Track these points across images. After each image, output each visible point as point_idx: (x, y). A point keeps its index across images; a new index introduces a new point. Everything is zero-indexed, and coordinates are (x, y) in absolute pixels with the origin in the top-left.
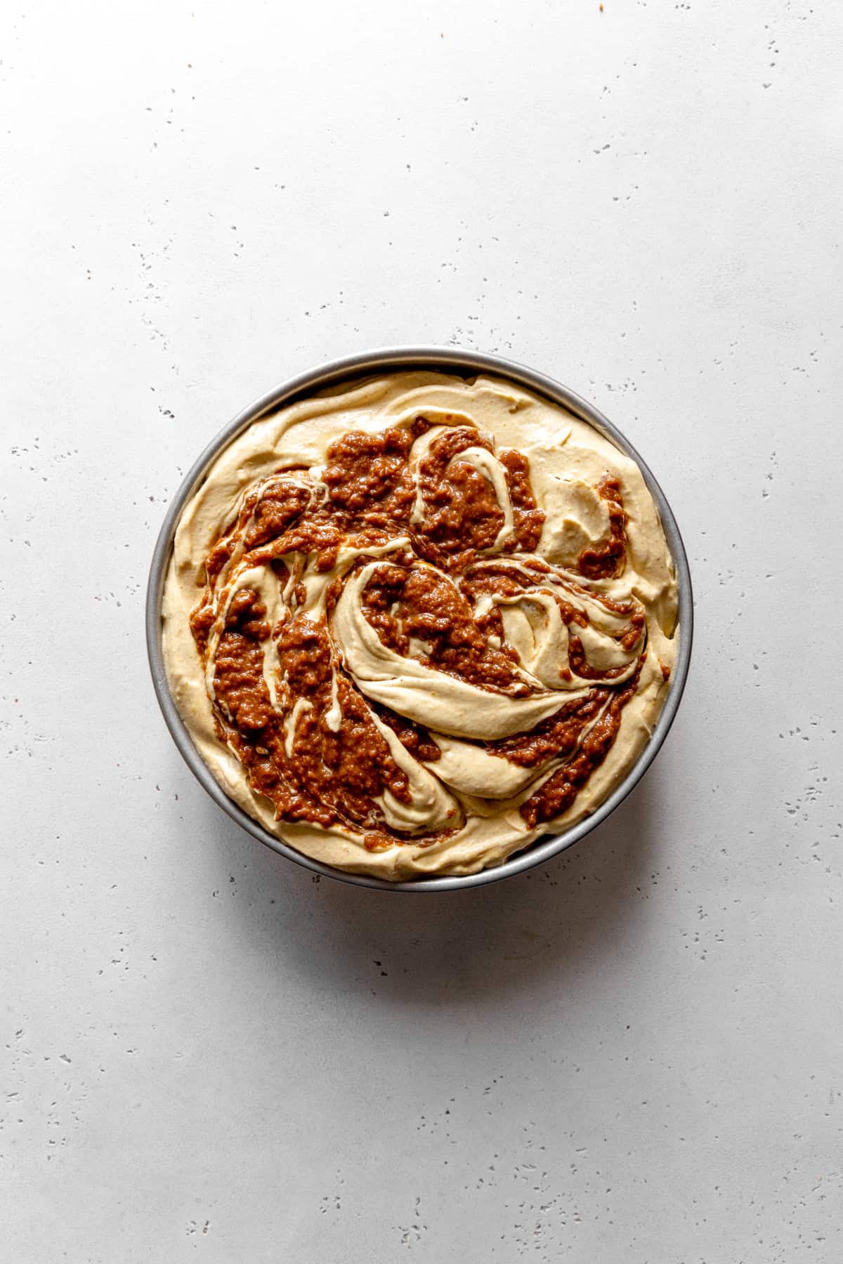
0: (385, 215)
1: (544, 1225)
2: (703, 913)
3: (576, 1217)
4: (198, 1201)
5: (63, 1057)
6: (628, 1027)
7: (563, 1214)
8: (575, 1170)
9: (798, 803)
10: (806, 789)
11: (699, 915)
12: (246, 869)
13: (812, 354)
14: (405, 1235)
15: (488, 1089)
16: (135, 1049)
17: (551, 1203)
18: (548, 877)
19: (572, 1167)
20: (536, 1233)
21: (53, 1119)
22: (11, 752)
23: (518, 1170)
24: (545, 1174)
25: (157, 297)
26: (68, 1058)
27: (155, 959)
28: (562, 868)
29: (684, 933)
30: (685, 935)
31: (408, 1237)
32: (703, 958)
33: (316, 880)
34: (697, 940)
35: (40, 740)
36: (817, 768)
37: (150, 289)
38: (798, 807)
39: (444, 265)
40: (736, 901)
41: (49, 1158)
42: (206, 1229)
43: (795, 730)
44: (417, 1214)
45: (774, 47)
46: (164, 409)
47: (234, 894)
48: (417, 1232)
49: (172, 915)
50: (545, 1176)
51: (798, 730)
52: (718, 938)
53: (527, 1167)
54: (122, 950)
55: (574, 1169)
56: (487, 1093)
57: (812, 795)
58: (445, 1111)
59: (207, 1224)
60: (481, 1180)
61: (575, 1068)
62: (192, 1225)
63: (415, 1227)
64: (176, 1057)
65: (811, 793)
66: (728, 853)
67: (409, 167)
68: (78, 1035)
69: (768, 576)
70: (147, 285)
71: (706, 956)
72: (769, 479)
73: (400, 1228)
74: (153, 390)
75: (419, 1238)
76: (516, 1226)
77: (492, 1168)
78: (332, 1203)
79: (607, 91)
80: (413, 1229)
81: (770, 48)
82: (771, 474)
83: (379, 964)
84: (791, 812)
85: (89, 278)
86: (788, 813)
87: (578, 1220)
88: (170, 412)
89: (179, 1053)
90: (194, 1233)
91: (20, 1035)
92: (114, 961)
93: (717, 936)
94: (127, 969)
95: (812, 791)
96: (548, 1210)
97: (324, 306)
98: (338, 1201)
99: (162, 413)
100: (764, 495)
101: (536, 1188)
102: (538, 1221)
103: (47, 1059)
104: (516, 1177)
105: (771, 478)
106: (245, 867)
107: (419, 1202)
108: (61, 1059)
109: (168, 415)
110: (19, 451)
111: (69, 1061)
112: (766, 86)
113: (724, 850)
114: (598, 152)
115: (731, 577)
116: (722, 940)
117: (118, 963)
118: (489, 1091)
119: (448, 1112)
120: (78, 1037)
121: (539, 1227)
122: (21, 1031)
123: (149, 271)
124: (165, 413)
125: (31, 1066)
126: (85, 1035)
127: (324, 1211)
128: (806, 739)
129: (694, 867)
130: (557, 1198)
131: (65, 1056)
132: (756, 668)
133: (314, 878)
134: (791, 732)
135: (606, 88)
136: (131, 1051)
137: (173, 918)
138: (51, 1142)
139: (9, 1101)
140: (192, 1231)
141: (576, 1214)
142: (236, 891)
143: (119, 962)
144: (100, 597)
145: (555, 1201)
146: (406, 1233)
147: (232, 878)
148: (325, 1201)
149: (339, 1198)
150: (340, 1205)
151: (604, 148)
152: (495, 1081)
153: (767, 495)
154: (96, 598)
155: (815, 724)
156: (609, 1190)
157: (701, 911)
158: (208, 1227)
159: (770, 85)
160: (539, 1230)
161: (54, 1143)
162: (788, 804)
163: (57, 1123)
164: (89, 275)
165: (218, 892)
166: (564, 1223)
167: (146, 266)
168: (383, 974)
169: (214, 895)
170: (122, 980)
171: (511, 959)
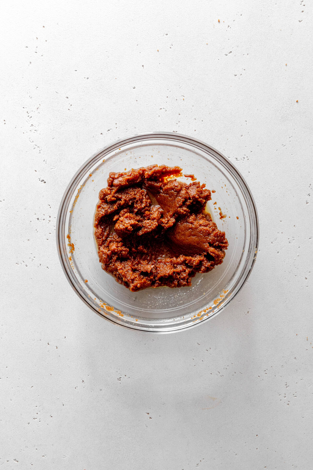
0: (134, 88)
2: (287, 385)
5: (15, 460)
6: (257, 435)
11: (286, 386)
12: (89, 376)
16: (45, 455)
18: (219, 373)
25: (35, 130)
26: (17, 460)
27: (52, 417)
28: (225, 369)
29: (280, 394)
30: (280, 395)
32: (288, 404)
33: (119, 380)
34: (285, 397)
37: (32, 127)
39: (161, 109)
40: (301, 379)
45: (303, 3)
46: (41, 179)
47: (84, 388)
49: (58, 398)
52: (294, 395)
54: (37, 414)
56: (198, 466)
64: (63, 457)
66: (297, 359)
67: (143, 66)
68: (21, 450)
69: (310, 238)
70: (30, 125)
71: (289, 404)
72: (309, 195)
74: (36, 171)
79: (229, 27)
81: (301, 4)
82: (309, 194)
83: (148, 414)
85: (5, 123)
88: (44, 181)
89: (65, 456)
92: (34, 419)
93: (293, 395)
94: (40, 421)
97: (109, 130)
99: (41, 181)
100: (307, 203)
103: (8, 461)
106: (88, 375)
108: (14, 461)
109: (43, 182)
111: (18, 461)
112: (300, 21)
113: (295, 358)
114: (227, 55)
115: (294, 239)
116: (296, 396)
117: (36, 419)
118: (198, 465)
123: (31, 119)
124: (42, 181)
125: (2, 464)
126: (24, 450)
129: (282, 366)
131: (15, 459)
132: (306, 279)
133: (118, 379)
135: (229, 26)
136: (44, 456)
137: (59, 399)
142: (85, 386)
143: (36, 418)
144: (18, 263)
147: (83, 381)
151: (229, 53)
152: (201, 461)
153: (308, 203)
154: (16, 263)
159: (302, 21)
164: (5, 122)
165: (77, 387)
167: (30, 117)
168: (150, 418)
169: (75, 388)
170: (38, 426)
171: (205, 409)
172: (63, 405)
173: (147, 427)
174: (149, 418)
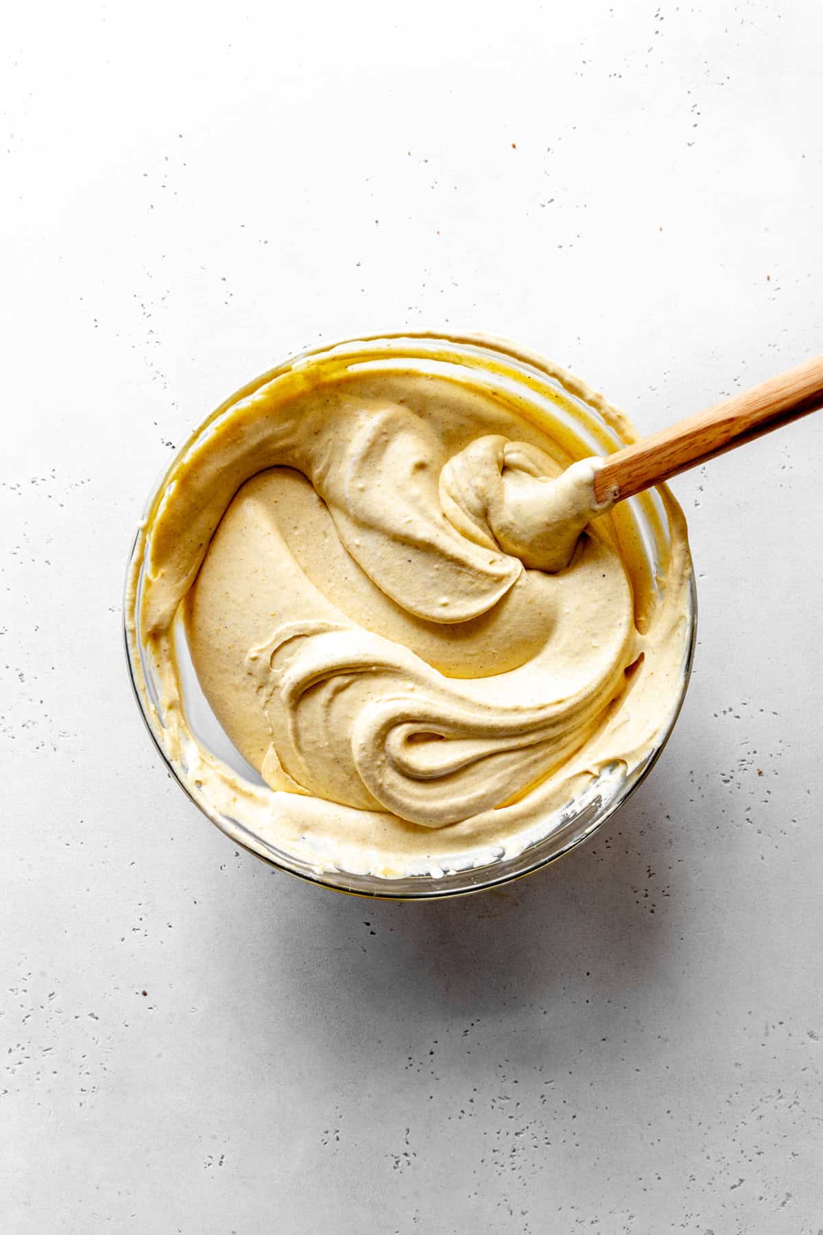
0: (358, 265)
1: (519, 1149)
2: (651, 872)
3: (546, 1141)
4: (214, 1137)
5: (92, 1015)
6: (588, 974)
7: (535, 1139)
8: (545, 1100)
9: (732, 774)
10: (739, 761)
11: (648, 874)
13: (736, 380)
14: (397, 1162)
15: (467, 1031)
16: (154, 1006)
17: (524, 1130)
19: (542, 1097)
20: (511, 1156)
21: (83, 1070)
22: (38, 748)
23: (494, 1101)
24: (518, 1104)
25: (157, 342)
26: (96, 1016)
27: (170, 926)
29: (635, 890)
30: (635, 892)
31: (400, 1164)
32: (652, 912)
34: (646, 896)
35: (63, 736)
36: (747, 742)
37: (151, 335)
38: (732, 777)
39: (411, 308)
40: (679, 861)
41: (81, 1104)
42: (221, 1162)
43: (727, 710)
44: (407, 1143)
45: (697, 110)
46: (166, 441)
47: (239, 867)
48: (408, 1158)
49: (185, 887)
50: (519, 1106)
51: (731, 710)
52: (665, 893)
53: (502, 1099)
54: (141, 919)
55: (544, 1099)
56: (466, 1035)
57: (744, 767)
58: (429, 1052)
59: (222, 1158)
60: (463, 1112)
61: (543, 1011)
62: (210, 1159)
63: (406, 1154)
64: (192, 1012)
65: (743, 765)
66: (672, 819)
67: (377, 222)
68: (104, 995)
70: (148, 331)
71: (655, 910)
72: (700, 490)
73: (393, 1156)
74: (156, 424)
75: (409, 1164)
76: (494, 1151)
77: (472, 1101)
78: (331, 1135)
79: (550, 151)
80: (404, 1156)
81: (693, 111)
82: (701, 486)
83: (368, 924)
84: (726, 781)
85: (96, 326)
86: (724, 783)
87: (548, 1143)
88: (171, 444)
89: (194, 1008)
90: (211, 1166)
91: (51, 997)
92: (134, 929)
93: (663, 892)
94: (146, 935)
95: (743, 763)
96: (521, 1135)
97: (306, 347)
98: (337, 1134)
99: (165, 444)
100: (696, 505)
101: (511, 1117)
102: (513, 1145)
103: (77, 1017)
104: (493, 1107)
105: (702, 490)
107: (408, 1132)
108: (89, 1017)
109: (170, 446)
110: (38, 481)
111: (97, 1018)
112: (690, 145)
113: (668, 817)
114: (543, 206)
116: (668, 895)
117: (138, 931)
118: (468, 1033)
119: (432, 1053)
120: (105, 997)
121: (514, 1151)
122: (53, 994)
123: (150, 318)
124: (167, 445)
125: (63, 1024)
126: (110, 995)
127: (325, 1143)
128: (738, 717)
129: (642, 832)
130: (529, 1125)
134: (725, 712)
135: (549, 149)
136: (151, 1008)
137: (186, 890)
138: (82, 1090)
139: (44, 1056)
140: (209, 1165)
141: (546, 1138)
142: (241, 865)
143: (139, 929)
145: (527, 1128)
146: (397, 1160)
147: (237, 853)
148: (326, 1135)
149: (338, 1131)
150: (339, 1137)
151: (549, 202)
152: (472, 1024)
154: (110, 609)
155: (745, 704)
156: (574, 1117)
157: (649, 870)
158: (223, 1160)
159: (693, 143)
160: (513, 1154)
161: (85, 1091)
162: (723, 775)
163: (88, 1073)
164: (96, 323)
165: (224, 866)
166: (536, 1147)
167: (147, 314)
168: (372, 933)
169: (221, 868)
170: (142, 946)
171: (483, 917)
172: (195, 902)
173: (365, 951)
174: (369, 934)
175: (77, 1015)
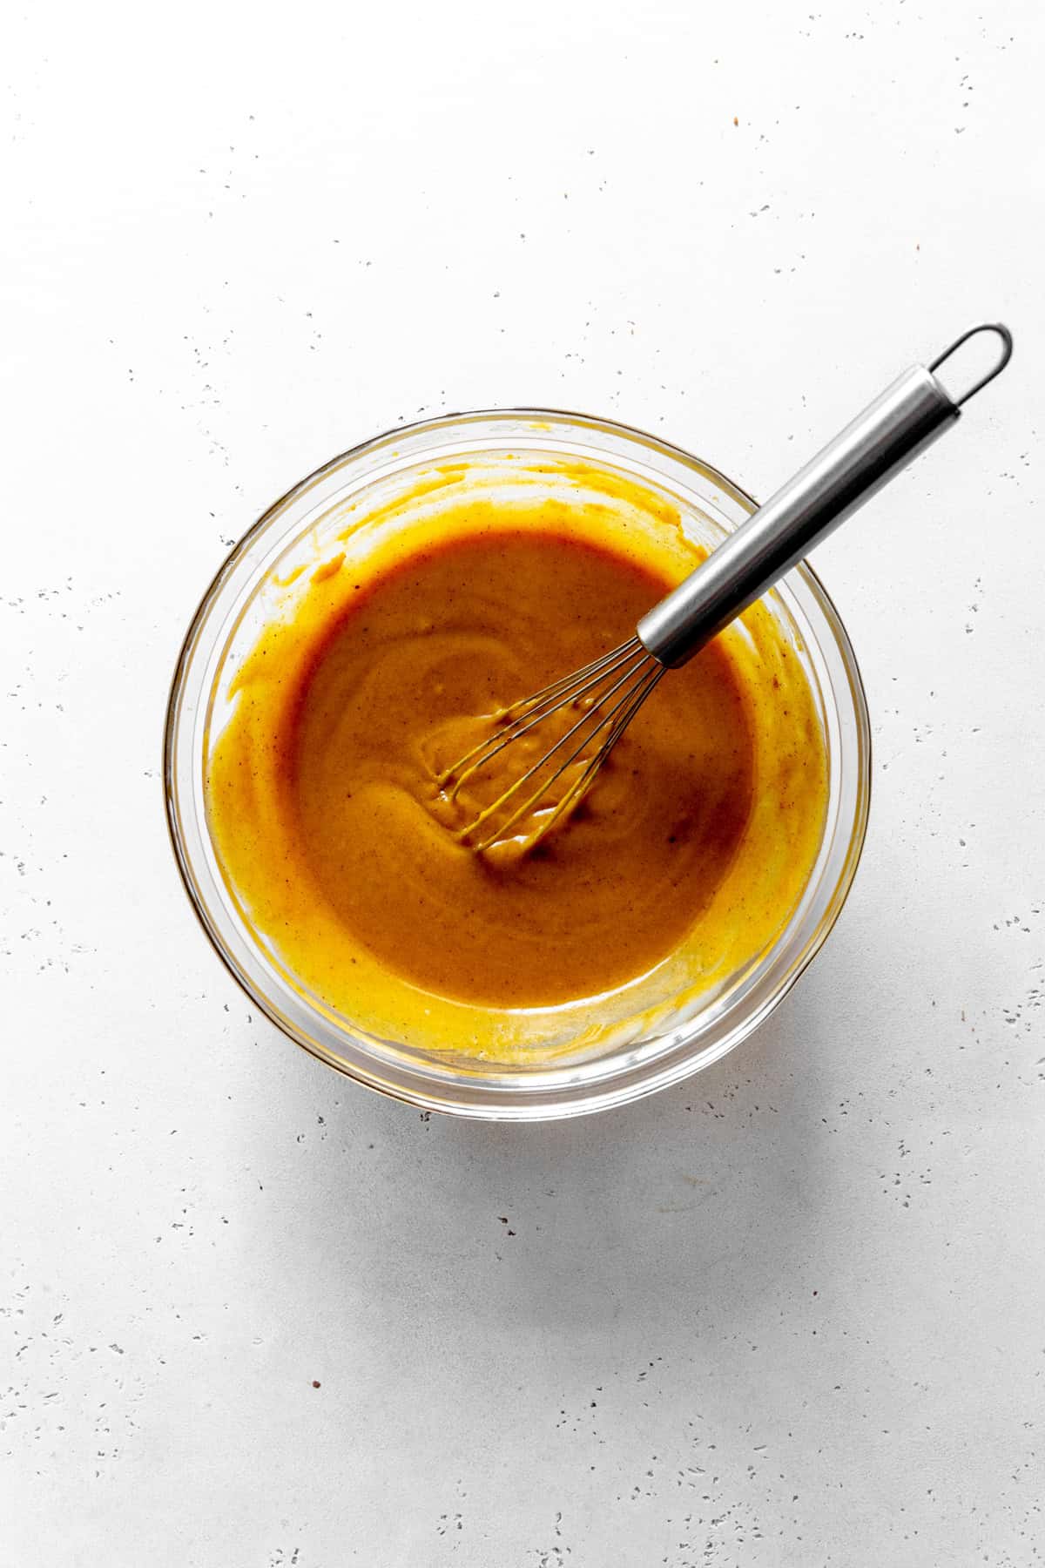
0: (495, 296)
1: (716, 1544)
2: (905, 1149)
3: (756, 1532)
4: (285, 1523)
5: (114, 1346)
6: (815, 1293)
7: (739, 1529)
8: (754, 1474)
9: (1019, 1011)
10: (1028, 993)
11: (900, 1151)
12: (337, 1106)
13: (1023, 457)
14: (544, 1561)
15: (644, 1374)
16: (203, 1335)
17: (724, 1515)
18: (712, 1107)
19: (749, 1470)
20: (706, 1553)
21: (101, 1425)
22: (43, 968)
23: (682, 1474)
24: (716, 1479)
25: (216, 402)
26: (120, 1348)
27: (226, 1222)
28: (729, 1096)
29: (882, 1174)
30: (882, 1177)
31: (548, 1563)
32: (906, 1205)
33: (425, 1118)
34: (898, 1182)
35: (79, 952)
36: (1040, 966)
37: (208, 392)
38: (1018, 1015)
39: (569, 355)
40: (945, 1133)
41: (98, 1474)
42: (295, 1558)
43: (1011, 919)
44: (558, 1533)
45: (967, 83)
46: (227, 539)
47: (323, 1139)
48: (559, 1556)
49: (247, 1166)
50: (717, 1482)
51: (1017, 919)
52: (924, 1180)
53: (693, 1471)
54: (185, 1211)
55: (752, 1472)
56: (643, 1379)
57: (1035, 1000)
58: (590, 1403)
59: (296, 1553)
60: (637, 1489)
61: (751, 1346)
62: (279, 1553)
63: (557, 1550)
64: (254, 1343)
65: (1034, 997)
66: (933, 1073)
67: (523, 236)
68: (131, 1319)
69: (975, 730)
70: (204, 386)
71: (909, 1203)
72: (973, 610)
73: (537, 1551)
74: (213, 515)
75: (561, 1564)
76: (681, 1546)
77: (650, 1474)
78: (452, 1522)
79: (764, 140)
80: (555, 1553)
81: (962, 85)
82: (976, 605)
83: (505, 1220)
84: (1010, 1021)
85: (132, 379)
86: (1007, 1023)
87: (758, 1536)
89: (258, 1339)
90: (280, 1564)
91: (58, 1321)
92: (174, 1225)
93: (922, 1177)
94: (191, 1234)
95: (1035, 994)
96: (720, 1524)
97: (422, 409)
98: (459, 1520)
99: (226, 542)
100: (968, 631)
101: (706, 1497)
102: (708, 1538)
103: (93, 1350)
104: (680, 1483)
105: (976, 610)
106: (337, 1103)
107: (560, 1518)
108: (111, 1350)
110: (48, 594)
111: (121, 1352)
112: (958, 131)
113: (929, 1070)
114: (755, 215)
115: (930, 732)
116: (929, 1182)
117: (180, 1228)
118: (644, 1376)
119: (594, 1405)
120: (132, 1322)
121: (710, 1546)
122: (60, 1316)
123: (206, 368)
124: (228, 544)
125: (73, 1359)
126: (140, 1318)
127: (443, 1533)
128: (1027, 930)
129: (892, 1092)
130: (731, 1509)
131: (115, 1345)
132: (963, 844)
133: (422, 1116)
134: (1008, 922)
135: (762, 137)
136: (198, 1338)
137: (248, 1169)
138: (99, 1454)
139: (46, 1404)
140: (278, 1562)
141: (756, 1528)
142: (326, 1135)
143: (182, 1226)
144: (150, 773)
145: (729, 1513)
146: (545, 1557)
147: (321, 1118)
148: (443, 1520)
149: (460, 1516)
150: (462, 1524)
151: (763, 210)
152: (651, 1365)
153: (971, 631)
154: (146, 774)
155: (1038, 912)
156: (796, 1498)
157: (902, 1146)
158: (297, 1556)
159: (963, 129)
160: (710, 1550)
161: (103, 1455)
162: (1007, 1011)
163: (108, 1430)
164: (131, 376)
165: (303, 1137)
166: (741, 1541)
167: (202, 363)
168: (511, 1233)
169: (298, 1139)
170: (185, 1249)
171: (668, 1211)
172: (261, 1188)
173: (500, 1258)
174: (506, 1235)
175: (93, 1347)
